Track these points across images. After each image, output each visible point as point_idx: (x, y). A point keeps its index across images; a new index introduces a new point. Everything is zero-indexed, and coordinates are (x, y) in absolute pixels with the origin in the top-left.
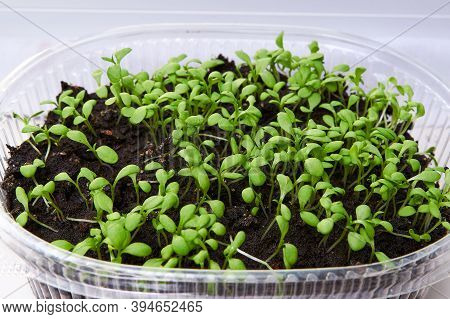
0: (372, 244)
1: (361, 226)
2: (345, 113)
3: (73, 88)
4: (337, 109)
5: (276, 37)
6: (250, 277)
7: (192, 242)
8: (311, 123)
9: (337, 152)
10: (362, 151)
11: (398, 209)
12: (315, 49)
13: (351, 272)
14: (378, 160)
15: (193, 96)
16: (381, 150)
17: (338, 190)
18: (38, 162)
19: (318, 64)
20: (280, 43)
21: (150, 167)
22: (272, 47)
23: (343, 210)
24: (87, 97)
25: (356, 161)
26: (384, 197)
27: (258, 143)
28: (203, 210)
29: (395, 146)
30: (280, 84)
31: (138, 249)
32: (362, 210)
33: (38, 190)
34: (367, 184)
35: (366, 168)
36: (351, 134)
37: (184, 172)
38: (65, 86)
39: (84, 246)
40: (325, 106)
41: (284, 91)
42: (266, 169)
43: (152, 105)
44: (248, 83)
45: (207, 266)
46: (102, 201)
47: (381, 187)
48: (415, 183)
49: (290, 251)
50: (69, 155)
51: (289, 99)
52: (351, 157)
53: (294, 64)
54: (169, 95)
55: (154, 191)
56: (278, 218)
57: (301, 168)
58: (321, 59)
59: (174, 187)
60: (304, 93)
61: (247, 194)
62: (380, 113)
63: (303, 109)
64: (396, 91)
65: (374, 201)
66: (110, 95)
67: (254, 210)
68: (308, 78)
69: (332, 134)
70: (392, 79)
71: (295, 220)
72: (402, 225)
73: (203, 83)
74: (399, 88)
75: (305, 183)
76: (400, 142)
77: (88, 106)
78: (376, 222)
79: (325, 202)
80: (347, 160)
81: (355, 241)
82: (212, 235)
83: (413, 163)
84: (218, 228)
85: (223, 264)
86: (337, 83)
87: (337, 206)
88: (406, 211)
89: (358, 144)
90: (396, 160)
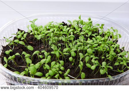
0: (107, 73)
1: (104, 68)
2: (98, 37)
3: (21, 31)
4: (96, 36)
5: (79, 17)
6: (71, 81)
7: (55, 72)
8: (89, 39)
9: (96, 47)
10: (104, 47)
11: (114, 64)
12: (90, 20)
13: (101, 80)
14: (108, 49)
15: (55, 32)
16: (109, 47)
17: (97, 57)
18: (10, 50)
19: (90, 23)
20: (80, 18)
21: (43, 51)
22: (78, 19)
23: (98, 63)
24: (25, 33)
25: (102, 50)
26: (110, 60)
27: (74, 45)
28: (58, 63)
29: (113, 46)
30: (80, 29)
31: (39, 74)
32: (104, 63)
34: (105, 56)
35: (105, 52)
36: (100, 42)
37: (52, 53)
38: (19, 30)
39: (23, 73)
40: (93, 35)
41: (81, 31)
42: (75, 52)
43: (43, 34)
44: (71, 29)
45: (59, 78)
46: (28, 61)
47: (110, 57)
48: (119, 56)
49: (83, 75)
50: (20, 48)
51: (82, 33)
52: (100, 49)
53: (84, 23)
54: (48, 31)
55: (44, 58)
56: (80, 65)
57: (86, 52)
59: (49, 57)
60: (87, 31)
61: (71, 59)
62: (109, 37)
63: (86, 36)
65: (107, 61)
66: (32, 32)
67: (73, 64)
68: (88, 27)
69: (95, 42)
70: (112, 28)
71: (84, 66)
72: (115, 68)
73: (58, 29)
74: (114, 30)
75: (87, 56)
76: (115, 44)
77: (25, 35)
78: (108, 67)
79: (93, 61)
80: (99, 50)
81: (102, 72)
82: (60, 70)
84: (62, 68)
85: (63, 78)
86: (96, 29)
88: (117, 64)
89: (102, 45)
90: (113, 49)
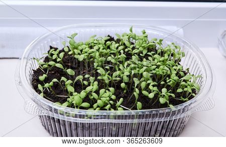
0: (168, 102)
1: (164, 95)
2: (156, 56)
3: (54, 48)
4: (153, 54)
5: (129, 28)
6: (126, 113)
7: (105, 102)
8: (144, 59)
9: (154, 70)
10: (163, 69)
11: (176, 90)
12: (144, 33)
13: (161, 111)
14: (169, 73)
15: (101, 50)
16: (170, 69)
17: (155, 83)
18: (45, 76)
19: (145, 38)
20: (131, 30)
21: (87, 76)
22: (129, 32)
23: (157, 90)
24: (60, 52)
25: (161, 73)
26: (172, 86)
27: (125, 67)
28: (107, 91)
29: (175, 67)
30: (132, 46)
31: (85, 104)
32: (164, 90)
33: (47, 85)
34: (165, 81)
35: (165, 76)
36: (159, 63)
37: (99, 78)
38: (51, 48)
39: (66, 104)
40: (149, 53)
41: (133, 48)
42: (129, 76)
43: (86, 54)
44: (120, 46)
45: (110, 110)
46: (71, 89)
47: (170, 82)
48: (182, 81)
49: (139, 104)
50: (55, 73)
51: (136, 51)
52: (159, 71)
53: (137, 38)
54: (92, 50)
55: (89, 85)
56: (135, 93)
57: (141, 76)
58: (146, 37)
59: (96, 83)
60: (141, 49)
61: (123, 85)
62: (169, 56)
63: (141, 55)
64: (174, 48)
65: (168, 87)
66: (70, 51)
67: (125, 91)
68: (142, 43)
69: (152, 64)
70: (173, 44)
71: (140, 94)
72: (178, 95)
73: (104, 45)
74: (176, 47)
75: (143, 81)
76: (177, 66)
77: (62, 55)
78: (169, 94)
79: (151, 87)
80: (158, 73)
81: (162, 100)
82: (111, 99)
83: (182, 74)
84: (113, 97)
85: (115, 109)
86: (152, 46)
87: (155, 89)
88: (179, 90)
89: (161, 67)
90: (176, 72)
